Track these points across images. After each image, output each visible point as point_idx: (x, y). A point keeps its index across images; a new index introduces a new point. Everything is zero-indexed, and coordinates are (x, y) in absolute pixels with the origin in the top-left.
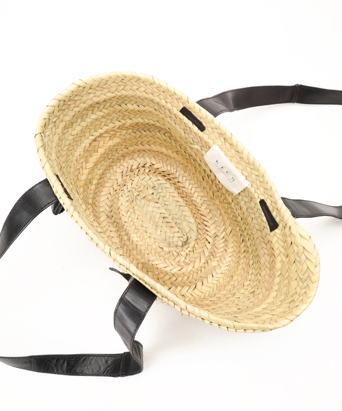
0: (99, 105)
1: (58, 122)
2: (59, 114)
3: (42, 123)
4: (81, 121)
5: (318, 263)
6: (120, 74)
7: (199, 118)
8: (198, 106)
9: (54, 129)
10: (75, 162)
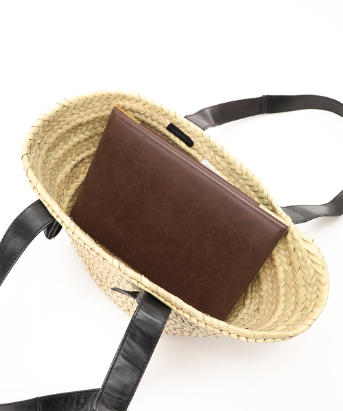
0: (81, 127)
1: (42, 144)
2: (43, 135)
3: (27, 143)
4: (64, 144)
5: (325, 265)
6: (105, 93)
7: (186, 134)
8: (186, 121)
9: (38, 151)
10: (57, 188)
